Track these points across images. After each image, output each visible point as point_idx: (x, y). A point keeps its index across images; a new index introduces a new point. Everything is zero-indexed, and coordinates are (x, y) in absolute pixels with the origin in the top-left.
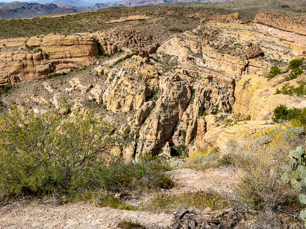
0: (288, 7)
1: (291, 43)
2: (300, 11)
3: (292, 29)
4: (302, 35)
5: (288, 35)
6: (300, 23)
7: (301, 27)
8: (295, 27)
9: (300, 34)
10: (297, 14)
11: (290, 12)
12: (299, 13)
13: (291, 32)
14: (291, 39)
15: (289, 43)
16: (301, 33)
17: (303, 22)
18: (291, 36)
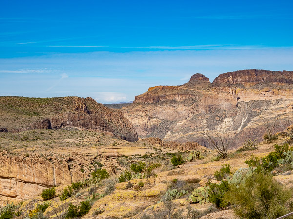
0: (7, 131)
1: (10, 198)
2: (26, 138)
3: (9, 172)
4: (28, 182)
5: (4, 184)
6: (24, 161)
7: (26, 169)
8: (15, 168)
9: (25, 182)
10: (22, 144)
11: (7, 140)
12: (25, 143)
13: (8, 178)
14: (8, 192)
15: (5, 198)
16: (26, 178)
17: (28, 159)
18: (8, 185)
